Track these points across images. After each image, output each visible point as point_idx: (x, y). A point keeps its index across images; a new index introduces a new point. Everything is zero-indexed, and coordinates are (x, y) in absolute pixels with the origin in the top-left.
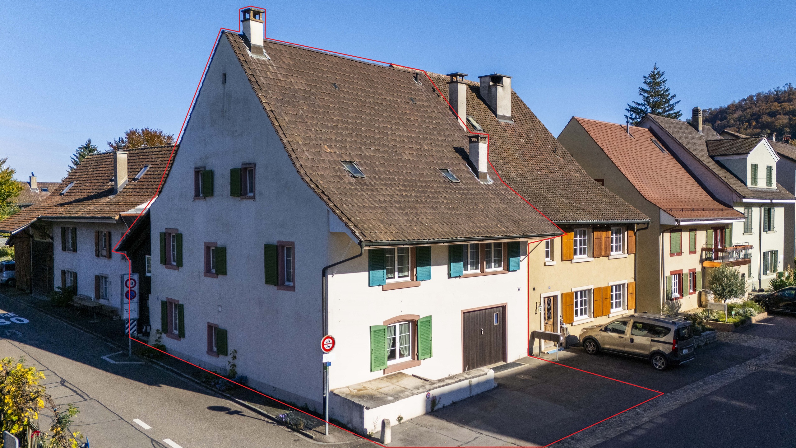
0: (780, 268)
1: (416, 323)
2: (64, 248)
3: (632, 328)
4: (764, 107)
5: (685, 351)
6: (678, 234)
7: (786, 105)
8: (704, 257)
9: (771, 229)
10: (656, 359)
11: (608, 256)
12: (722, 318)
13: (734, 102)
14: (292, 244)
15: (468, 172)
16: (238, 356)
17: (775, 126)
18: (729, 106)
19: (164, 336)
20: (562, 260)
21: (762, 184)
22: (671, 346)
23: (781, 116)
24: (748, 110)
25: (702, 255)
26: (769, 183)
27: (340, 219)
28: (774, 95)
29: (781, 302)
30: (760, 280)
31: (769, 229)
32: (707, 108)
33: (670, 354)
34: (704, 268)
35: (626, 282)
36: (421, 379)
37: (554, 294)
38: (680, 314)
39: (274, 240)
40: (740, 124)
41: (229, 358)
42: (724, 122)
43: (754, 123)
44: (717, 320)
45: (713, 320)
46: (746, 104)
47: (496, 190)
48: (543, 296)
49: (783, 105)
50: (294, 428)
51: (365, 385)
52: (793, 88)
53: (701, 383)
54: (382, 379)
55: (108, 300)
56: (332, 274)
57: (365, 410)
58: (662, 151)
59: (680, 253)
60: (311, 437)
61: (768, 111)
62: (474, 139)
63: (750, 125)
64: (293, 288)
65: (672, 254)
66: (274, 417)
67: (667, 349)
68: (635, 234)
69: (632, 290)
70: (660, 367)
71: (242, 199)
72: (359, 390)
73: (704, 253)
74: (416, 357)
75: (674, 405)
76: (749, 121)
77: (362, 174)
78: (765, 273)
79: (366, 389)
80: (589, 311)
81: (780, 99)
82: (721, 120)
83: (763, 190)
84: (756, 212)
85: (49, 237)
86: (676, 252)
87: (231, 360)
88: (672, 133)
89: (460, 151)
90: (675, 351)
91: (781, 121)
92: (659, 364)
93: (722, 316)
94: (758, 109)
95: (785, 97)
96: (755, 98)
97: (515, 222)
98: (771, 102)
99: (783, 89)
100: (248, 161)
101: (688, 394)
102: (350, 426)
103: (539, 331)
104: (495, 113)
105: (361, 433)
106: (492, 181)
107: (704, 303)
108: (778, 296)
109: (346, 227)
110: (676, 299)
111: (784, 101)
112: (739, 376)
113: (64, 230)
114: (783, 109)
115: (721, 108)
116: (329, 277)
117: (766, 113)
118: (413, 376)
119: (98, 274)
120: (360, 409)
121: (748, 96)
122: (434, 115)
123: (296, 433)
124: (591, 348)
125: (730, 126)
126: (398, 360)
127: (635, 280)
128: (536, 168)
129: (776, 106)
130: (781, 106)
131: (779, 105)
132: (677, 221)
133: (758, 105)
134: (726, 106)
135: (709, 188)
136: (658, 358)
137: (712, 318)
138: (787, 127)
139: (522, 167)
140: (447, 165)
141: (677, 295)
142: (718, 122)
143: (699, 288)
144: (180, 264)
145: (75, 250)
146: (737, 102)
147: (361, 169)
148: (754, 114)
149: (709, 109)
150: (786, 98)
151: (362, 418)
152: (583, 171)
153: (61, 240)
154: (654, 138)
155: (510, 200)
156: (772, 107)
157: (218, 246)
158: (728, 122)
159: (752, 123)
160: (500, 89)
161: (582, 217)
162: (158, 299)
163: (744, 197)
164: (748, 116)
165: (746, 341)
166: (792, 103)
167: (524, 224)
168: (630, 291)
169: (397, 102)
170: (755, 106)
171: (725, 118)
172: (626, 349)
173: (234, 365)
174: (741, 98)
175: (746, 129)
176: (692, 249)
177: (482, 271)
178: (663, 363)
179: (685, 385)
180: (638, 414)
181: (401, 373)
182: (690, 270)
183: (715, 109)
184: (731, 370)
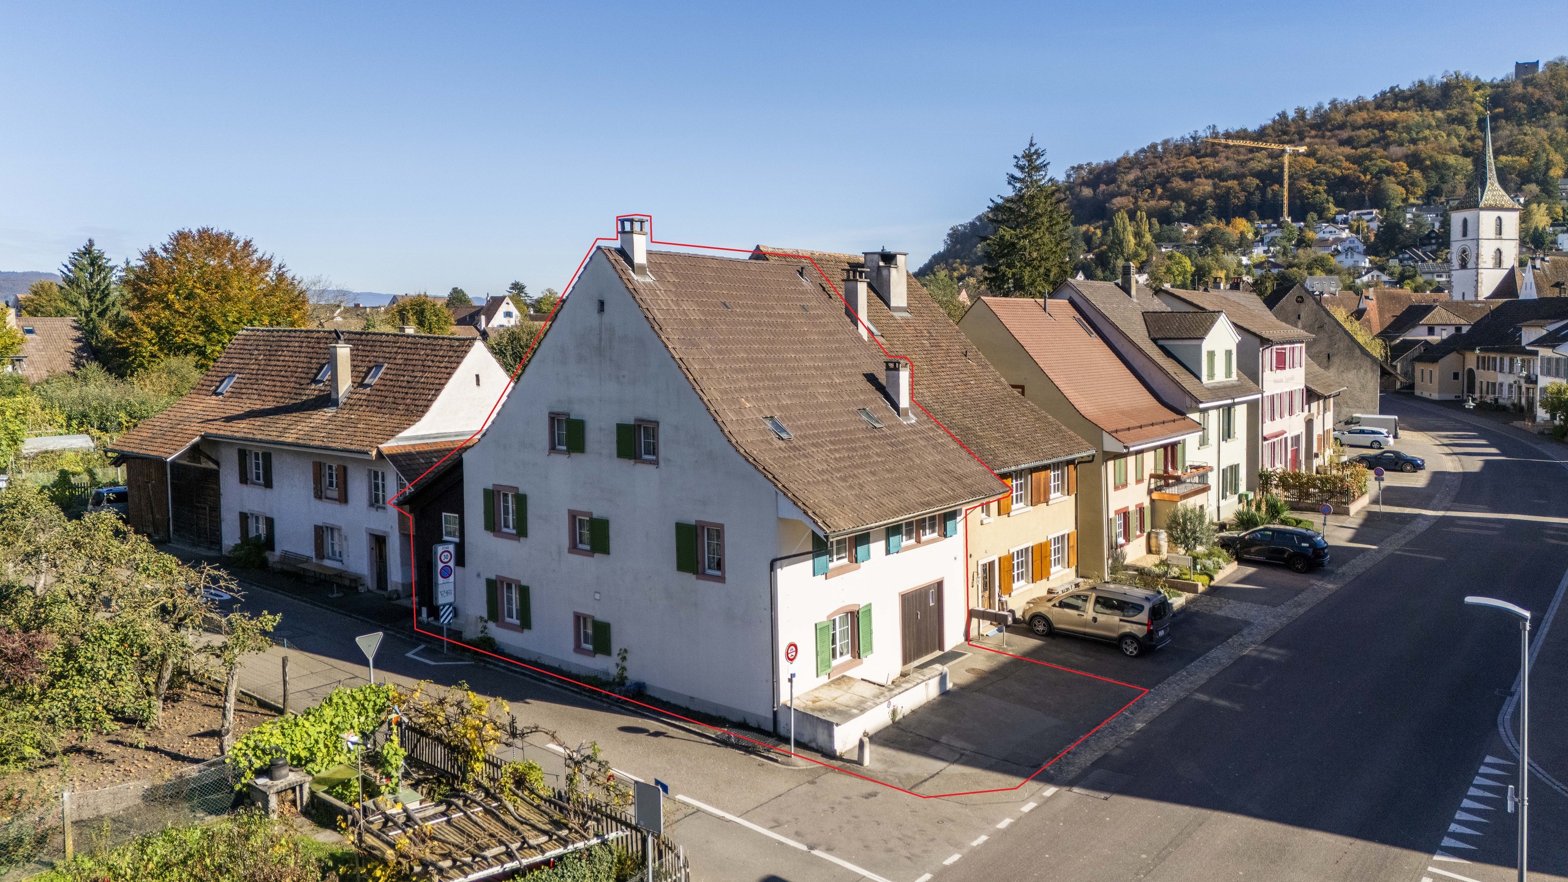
0: (1242, 489)
1: (856, 614)
2: (244, 479)
3: (1095, 605)
4: (1175, 163)
5: (1161, 633)
6: (1123, 460)
7: (1208, 161)
8: (1152, 486)
9: (1232, 436)
10: (1126, 643)
11: (1047, 502)
12: (1185, 574)
13: (1127, 153)
14: (722, 526)
15: (888, 410)
16: (628, 656)
17: (1193, 196)
18: (1119, 161)
19: (491, 625)
20: (999, 514)
21: (1220, 377)
22: (1146, 628)
23: (1200, 180)
24: (1150, 169)
25: (1149, 484)
26: (1228, 374)
27: (795, 504)
28: (1190, 143)
29: (1251, 547)
30: (1218, 508)
31: (1229, 437)
32: (1084, 162)
33: (1143, 637)
34: (1152, 501)
35: (1066, 532)
36: (874, 684)
37: (990, 559)
38: (1127, 568)
39: (691, 517)
40: (1137, 192)
41: (615, 658)
42: (1112, 187)
43: (1160, 191)
44: (1178, 578)
45: (1174, 578)
46: (1146, 157)
47: (922, 432)
48: (980, 564)
49: (1203, 162)
50: (748, 750)
51: (817, 694)
52: (1218, 133)
53: (1185, 674)
54: (829, 685)
55: (341, 561)
56: (781, 567)
57: (835, 727)
58: (1090, 334)
59: (1125, 485)
60: (776, 761)
61: (1180, 171)
62: (892, 368)
63: (1153, 192)
64: (722, 579)
65: (1116, 488)
66: (713, 736)
67: (1139, 631)
68: (1076, 468)
69: (1073, 542)
70: (1131, 652)
71: (636, 463)
72: (814, 702)
73: (1153, 480)
74: (857, 655)
75: (1164, 705)
76: (1151, 187)
77: (788, 434)
78: (1224, 497)
79: (820, 700)
80: (1027, 575)
81: (1198, 151)
82: (1107, 184)
83: (1222, 385)
84: (1213, 415)
85: (209, 458)
86: (1121, 485)
87: (619, 662)
88: (1100, 306)
89: (871, 378)
90: (1150, 632)
91: (1201, 188)
92: (1131, 649)
93: (1185, 571)
94: (1165, 167)
95: (1207, 148)
96: (1160, 148)
97: (958, 479)
98: (1186, 156)
99: (1203, 135)
100: (645, 417)
101: (1174, 689)
102: (813, 745)
103: (977, 608)
104: (888, 305)
105: (830, 755)
106: (915, 418)
107: (1154, 549)
108: (1250, 539)
109: (804, 515)
110: (1122, 546)
111: (1206, 155)
112: (1226, 662)
113: (243, 455)
114: (1204, 168)
115: (1106, 162)
116: (779, 570)
117: (1178, 174)
118: (862, 680)
119: (321, 524)
120: (829, 726)
121: (1149, 144)
122: (831, 328)
123: (753, 756)
124: (1041, 628)
125: (1121, 195)
126: (839, 661)
127: (1076, 528)
128: (951, 384)
129: (1193, 163)
130: (1200, 163)
131: (1198, 161)
132: (1126, 447)
133: (1165, 160)
134: (1115, 160)
135: (1154, 387)
136: (1129, 641)
137: (1173, 574)
138: (1211, 197)
139: (934, 385)
140: (864, 402)
141: (1121, 540)
142: (1102, 187)
143: (1148, 528)
144: (522, 531)
145: (268, 484)
146: (1132, 154)
147: (784, 425)
148: (1159, 176)
149: (1088, 164)
150: (1209, 151)
151: (831, 736)
152: (1003, 379)
153: (237, 468)
154: (1078, 316)
155: (942, 445)
156: (1187, 164)
157: (595, 516)
158: (1119, 187)
159: (1156, 190)
160: (893, 271)
161: (1023, 459)
162: (479, 575)
163: (1201, 402)
164: (1150, 179)
165: (1220, 608)
166: (1217, 159)
167: (968, 482)
168: (1071, 544)
169: (790, 317)
170: (1161, 161)
171: (1113, 181)
172: (1087, 630)
173: (624, 669)
174: (1139, 148)
175: (1147, 201)
176: (1139, 477)
177: (918, 541)
178: (1135, 649)
179: (1168, 677)
180: (1127, 718)
181: (844, 676)
182: (1136, 506)
183: (1098, 165)
184: (1213, 653)
